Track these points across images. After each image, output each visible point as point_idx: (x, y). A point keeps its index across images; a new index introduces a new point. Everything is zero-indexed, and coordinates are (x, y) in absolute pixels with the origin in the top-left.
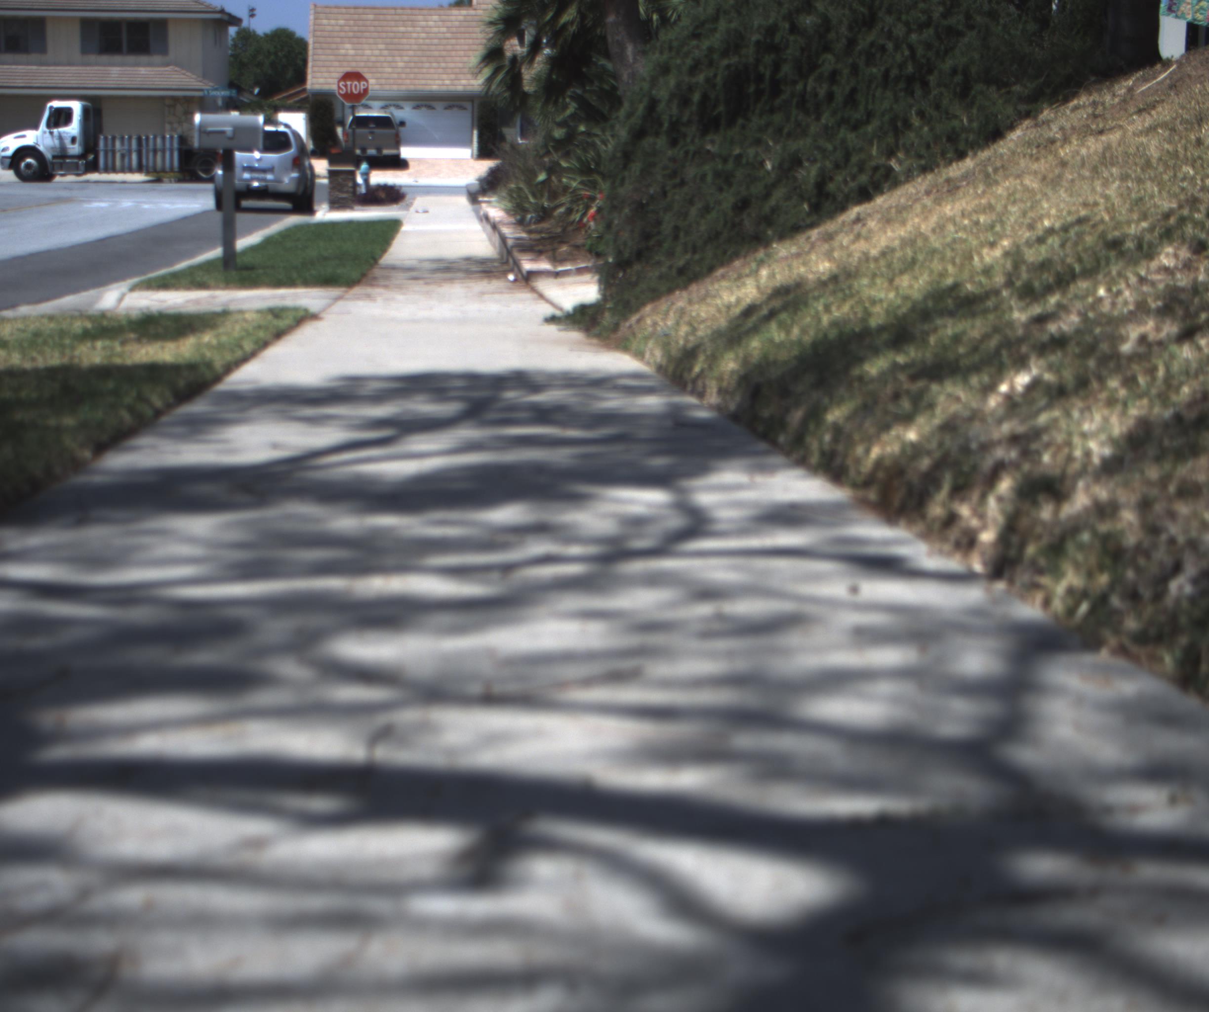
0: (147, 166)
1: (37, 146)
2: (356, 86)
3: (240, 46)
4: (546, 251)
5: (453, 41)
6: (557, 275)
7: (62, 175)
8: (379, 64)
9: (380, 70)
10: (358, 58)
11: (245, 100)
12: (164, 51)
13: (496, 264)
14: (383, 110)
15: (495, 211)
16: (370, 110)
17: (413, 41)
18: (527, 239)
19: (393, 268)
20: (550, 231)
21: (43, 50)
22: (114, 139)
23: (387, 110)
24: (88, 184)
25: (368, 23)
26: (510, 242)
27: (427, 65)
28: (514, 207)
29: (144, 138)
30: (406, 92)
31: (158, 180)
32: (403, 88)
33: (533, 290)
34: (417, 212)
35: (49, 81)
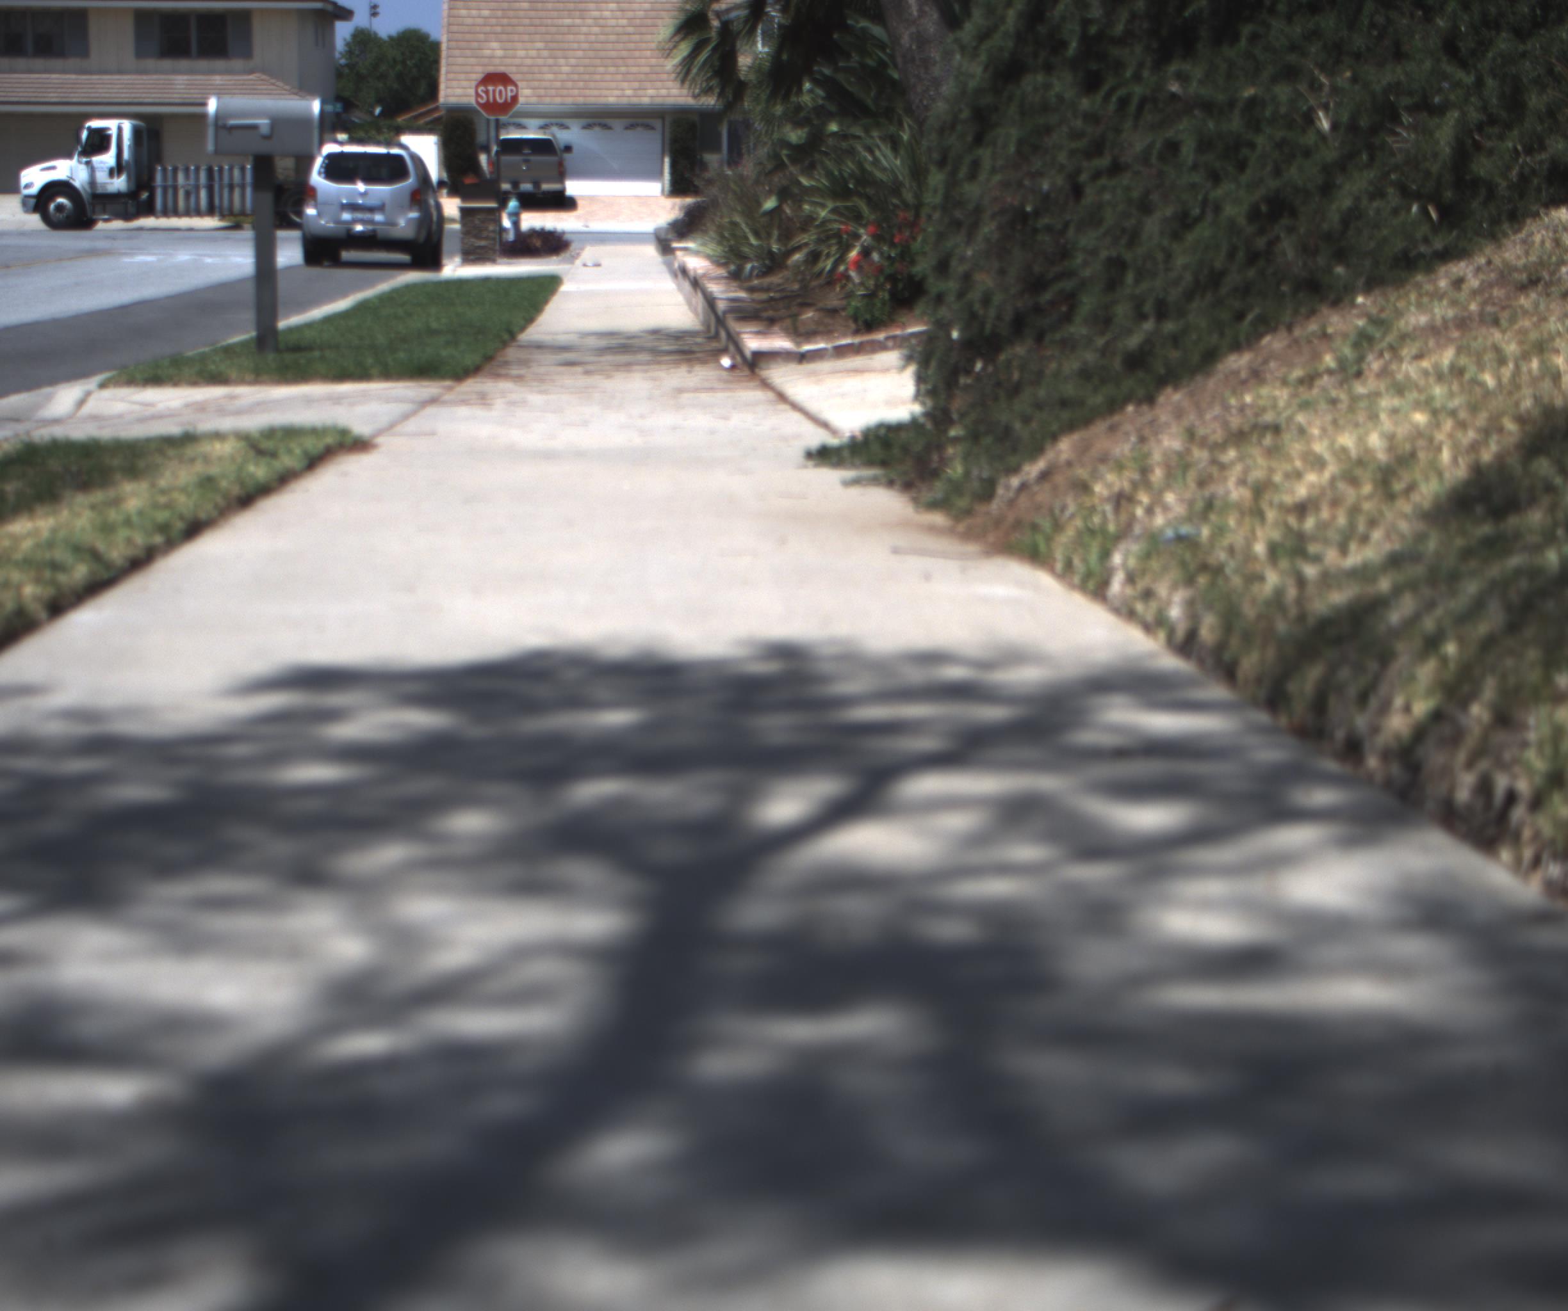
0: (221, 208)
1: (71, 181)
2: (500, 92)
3: (357, 52)
4: (781, 319)
5: (637, 37)
6: (802, 358)
7: (106, 220)
8: (536, 69)
9: (538, 76)
10: (508, 61)
11: (357, 120)
12: (247, 54)
13: (699, 340)
14: (542, 131)
15: (697, 264)
16: (524, 131)
17: (582, 37)
18: (749, 300)
19: (540, 347)
20: (782, 287)
21: (84, 53)
22: (175, 170)
23: (547, 131)
24: (141, 232)
25: (521, 13)
26: (721, 306)
27: (601, 69)
28: (724, 251)
29: (216, 168)
30: (572, 106)
31: (237, 227)
32: (569, 100)
33: (766, 385)
34: (585, 265)
35: (92, 95)
